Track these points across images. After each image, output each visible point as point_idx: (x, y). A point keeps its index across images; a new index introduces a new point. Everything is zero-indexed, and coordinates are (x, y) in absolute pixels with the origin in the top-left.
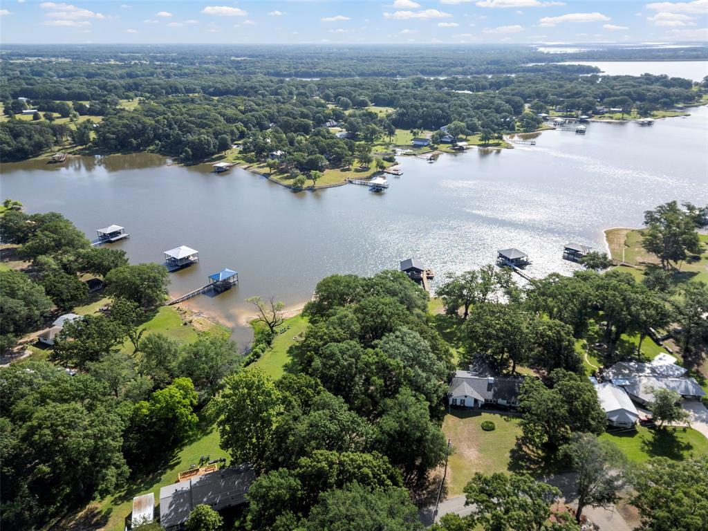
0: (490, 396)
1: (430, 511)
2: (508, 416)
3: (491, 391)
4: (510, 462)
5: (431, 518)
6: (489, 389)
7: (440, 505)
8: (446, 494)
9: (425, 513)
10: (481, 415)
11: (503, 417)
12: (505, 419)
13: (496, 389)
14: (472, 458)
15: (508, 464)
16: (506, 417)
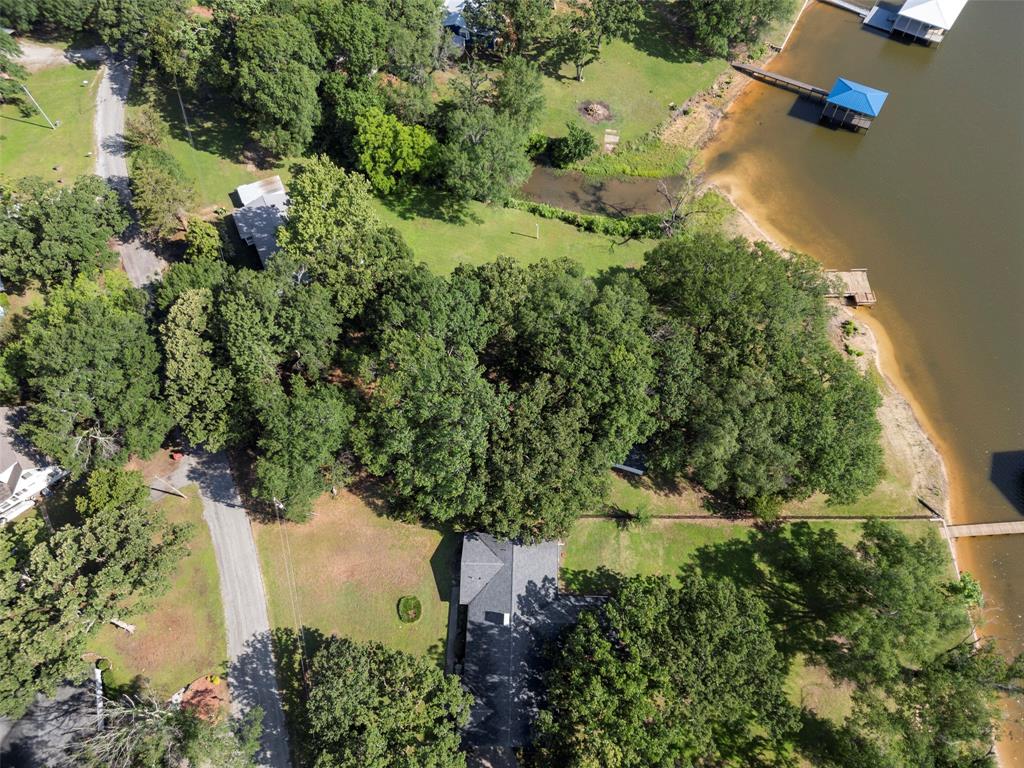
0: (476, 616)
1: (234, 497)
2: (445, 654)
3: (486, 619)
4: (321, 635)
5: (224, 497)
6: (489, 615)
7: (243, 510)
8: (263, 522)
9: (232, 490)
10: (443, 598)
11: (440, 644)
12: (436, 647)
13: (495, 631)
14: (330, 569)
15: (317, 630)
16: (441, 649)
